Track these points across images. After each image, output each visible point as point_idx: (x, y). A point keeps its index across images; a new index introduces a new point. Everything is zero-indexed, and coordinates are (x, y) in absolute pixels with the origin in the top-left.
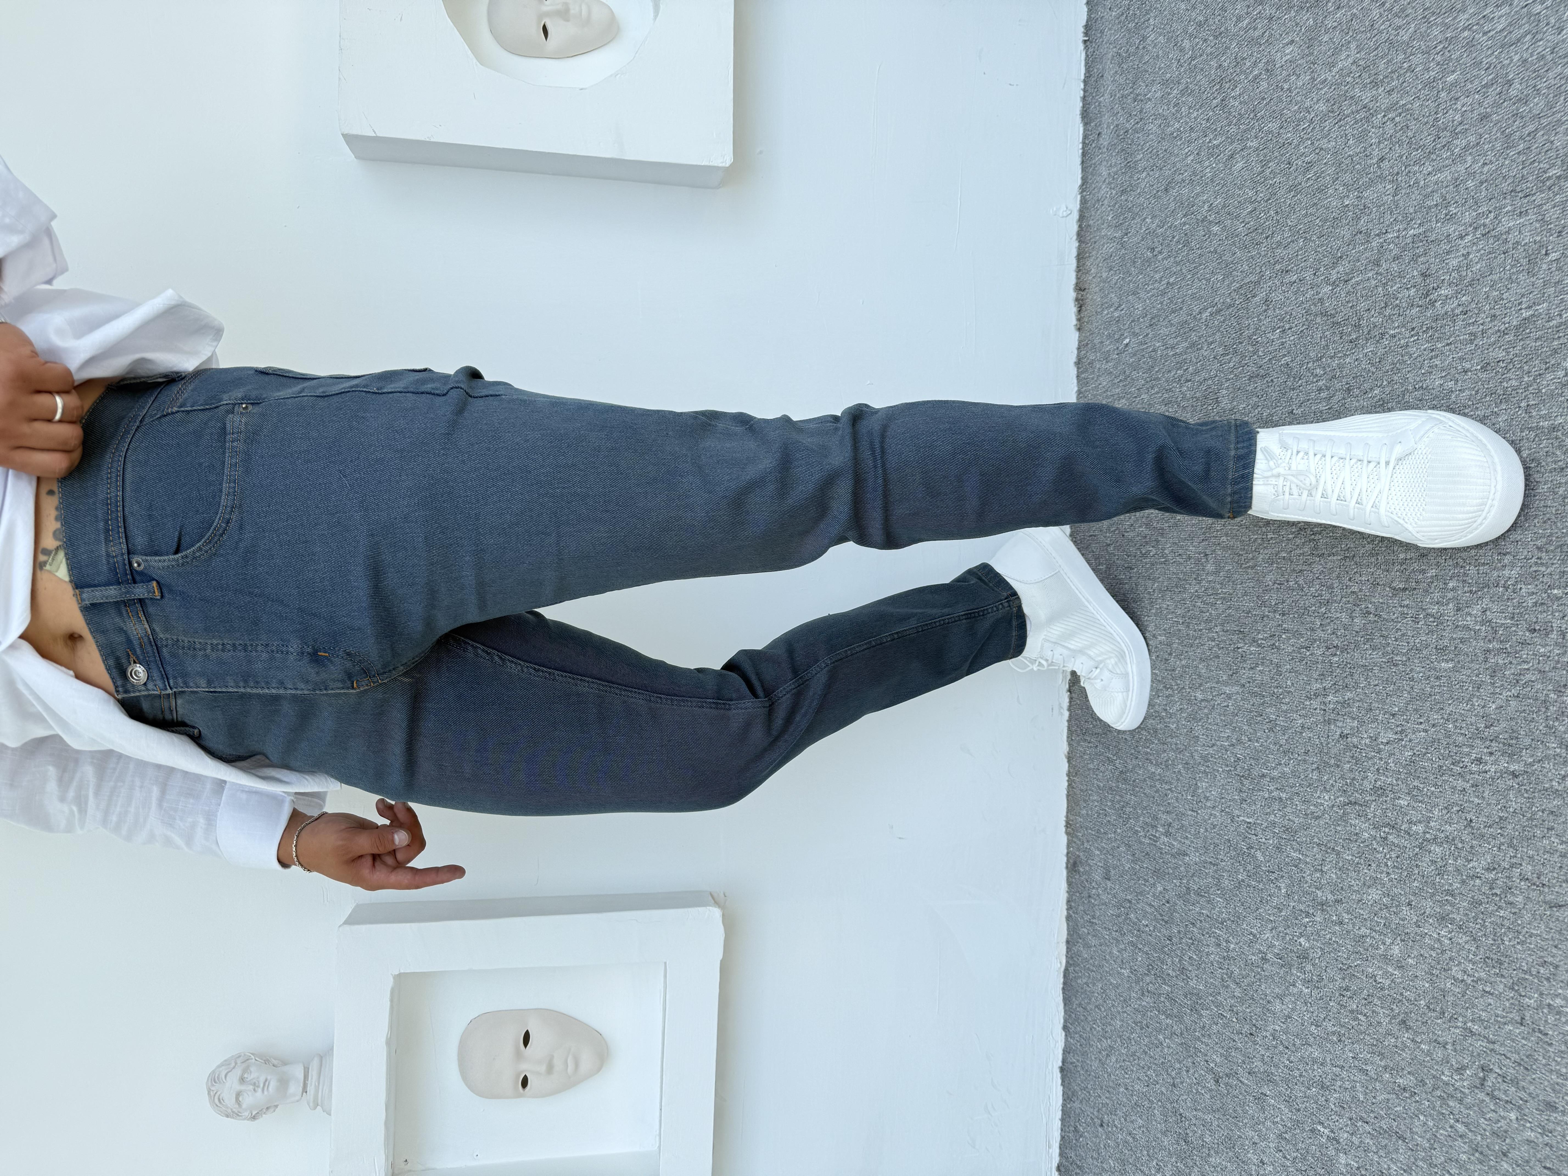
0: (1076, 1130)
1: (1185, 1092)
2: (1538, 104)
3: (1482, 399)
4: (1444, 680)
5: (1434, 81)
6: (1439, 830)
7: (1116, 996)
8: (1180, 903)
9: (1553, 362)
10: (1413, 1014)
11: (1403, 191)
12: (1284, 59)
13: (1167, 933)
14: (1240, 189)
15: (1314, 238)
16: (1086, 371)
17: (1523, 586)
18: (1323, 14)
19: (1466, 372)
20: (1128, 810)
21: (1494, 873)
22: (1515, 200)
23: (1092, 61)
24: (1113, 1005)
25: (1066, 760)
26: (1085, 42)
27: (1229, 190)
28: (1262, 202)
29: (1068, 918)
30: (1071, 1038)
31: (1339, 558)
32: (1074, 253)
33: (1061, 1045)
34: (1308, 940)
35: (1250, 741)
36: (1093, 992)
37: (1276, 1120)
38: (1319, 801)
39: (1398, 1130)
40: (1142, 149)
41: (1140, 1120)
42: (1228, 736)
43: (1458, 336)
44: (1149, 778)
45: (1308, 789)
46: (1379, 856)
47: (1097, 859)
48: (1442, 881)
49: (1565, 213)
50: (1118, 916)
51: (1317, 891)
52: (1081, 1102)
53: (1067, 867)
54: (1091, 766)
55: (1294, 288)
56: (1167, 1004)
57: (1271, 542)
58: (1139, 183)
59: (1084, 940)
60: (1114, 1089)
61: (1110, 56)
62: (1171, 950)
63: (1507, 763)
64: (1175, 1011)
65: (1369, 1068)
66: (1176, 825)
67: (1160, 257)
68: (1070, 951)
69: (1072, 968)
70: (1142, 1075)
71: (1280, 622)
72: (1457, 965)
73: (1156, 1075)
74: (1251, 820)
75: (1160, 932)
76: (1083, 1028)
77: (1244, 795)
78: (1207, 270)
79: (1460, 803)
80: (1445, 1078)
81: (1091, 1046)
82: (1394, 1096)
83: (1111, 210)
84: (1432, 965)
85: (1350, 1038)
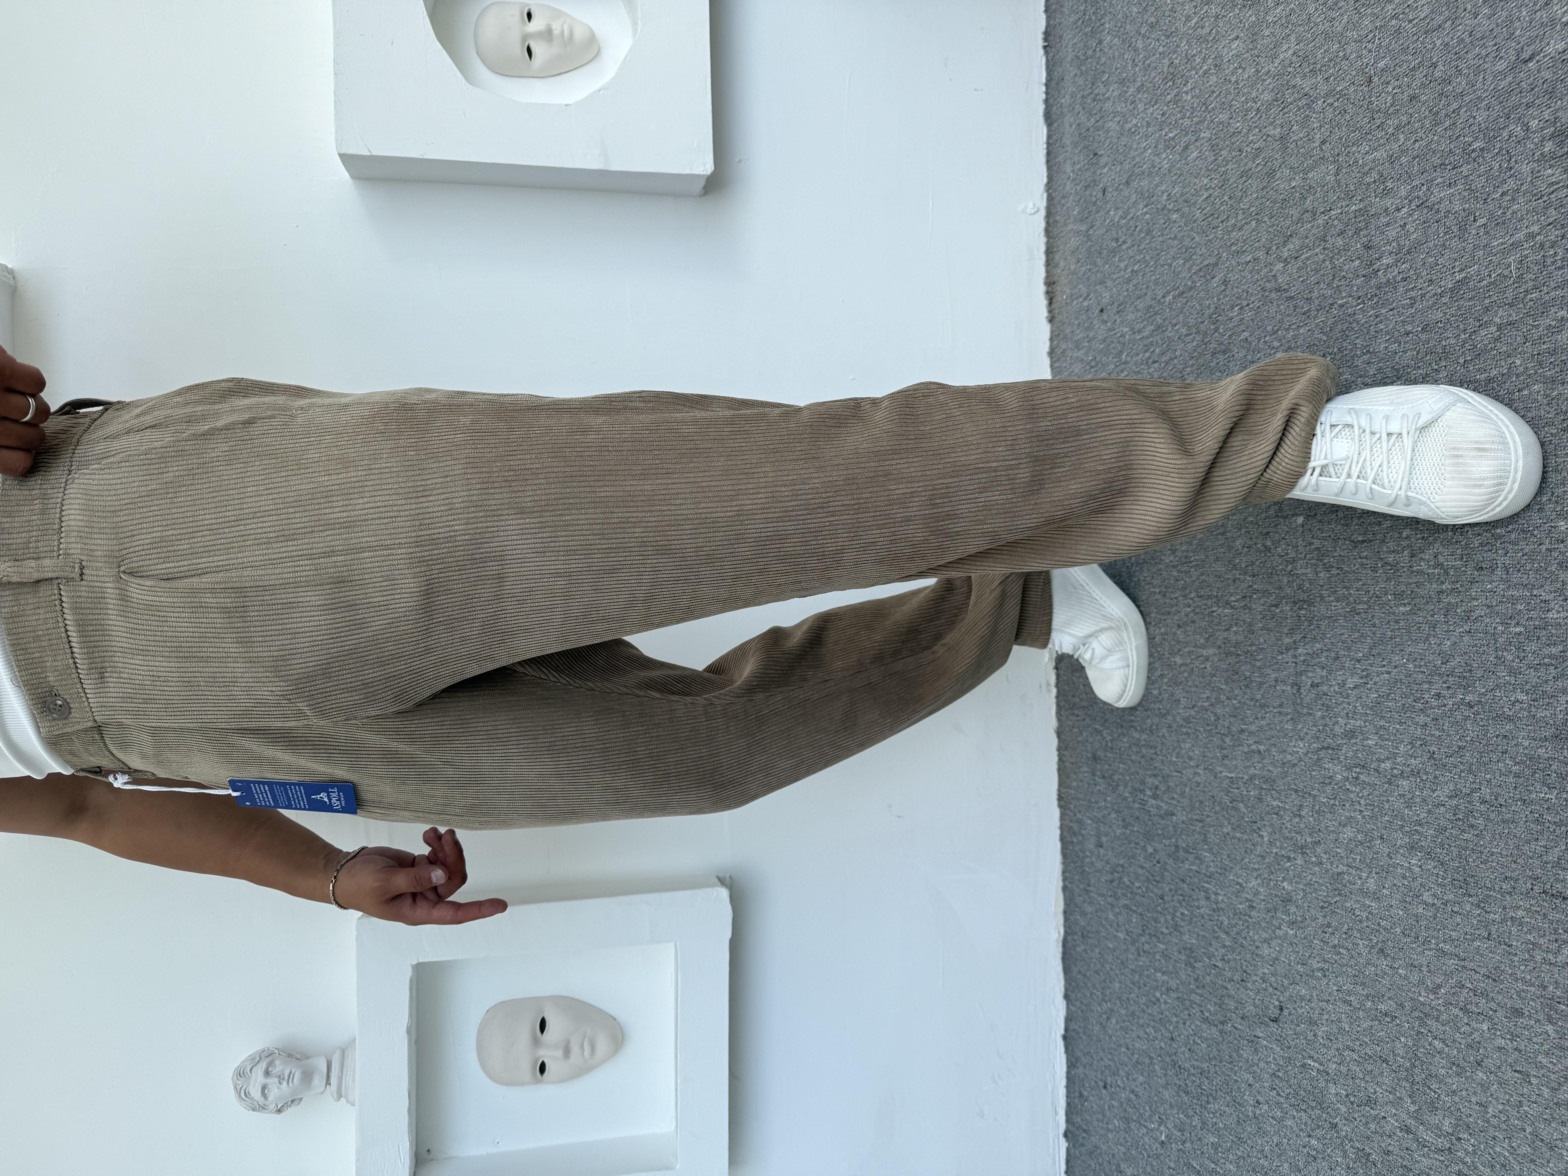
0: (1081, 1095)
1: (1182, 1044)
2: (1460, 83)
4: (1402, 623)
6: (1405, 764)
7: (1113, 959)
8: (1170, 861)
9: (1485, 320)
10: (1390, 942)
11: (1344, 171)
12: (1231, 54)
13: (1159, 892)
14: (1196, 177)
15: (1266, 219)
16: (1059, 360)
19: (1407, 334)
20: (1117, 777)
21: (1456, 799)
22: (1445, 172)
23: (1053, 65)
24: (1111, 969)
25: (1055, 736)
26: (1045, 47)
27: (1185, 179)
28: (1216, 188)
29: (1065, 889)
30: (1072, 1005)
32: (1043, 248)
33: (1062, 1013)
34: (1291, 883)
35: (1228, 698)
36: (1092, 959)
37: (1269, 1060)
38: (1294, 749)
39: (1381, 1054)
40: (1104, 145)
41: (1141, 1078)
42: (1208, 698)
43: (1400, 301)
44: (1135, 744)
45: (1285, 740)
46: (1352, 796)
47: (1089, 827)
48: (1410, 813)
50: (1112, 882)
51: (1297, 836)
52: (1085, 1067)
53: (1061, 839)
54: (1080, 739)
55: (1250, 267)
56: (1163, 961)
58: (1102, 178)
59: (1080, 909)
60: (1116, 1050)
61: (1069, 59)
62: (1165, 909)
63: (1463, 695)
64: (1171, 967)
65: (1352, 999)
66: (1163, 788)
67: (1124, 247)
68: (1068, 920)
69: (1070, 937)
70: (1141, 1034)
71: (1251, 584)
72: (1428, 891)
73: (1155, 1032)
74: (1233, 775)
75: (1152, 892)
76: (1084, 994)
77: (1225, 752)
78: (1169, 256)
79: (1423, 737)
80: (1421, 999)
81: (1092, 1011)
82: (1377, 1023)
83: (1076, 205)
84: (1405, 892)
85: (1334, 972)
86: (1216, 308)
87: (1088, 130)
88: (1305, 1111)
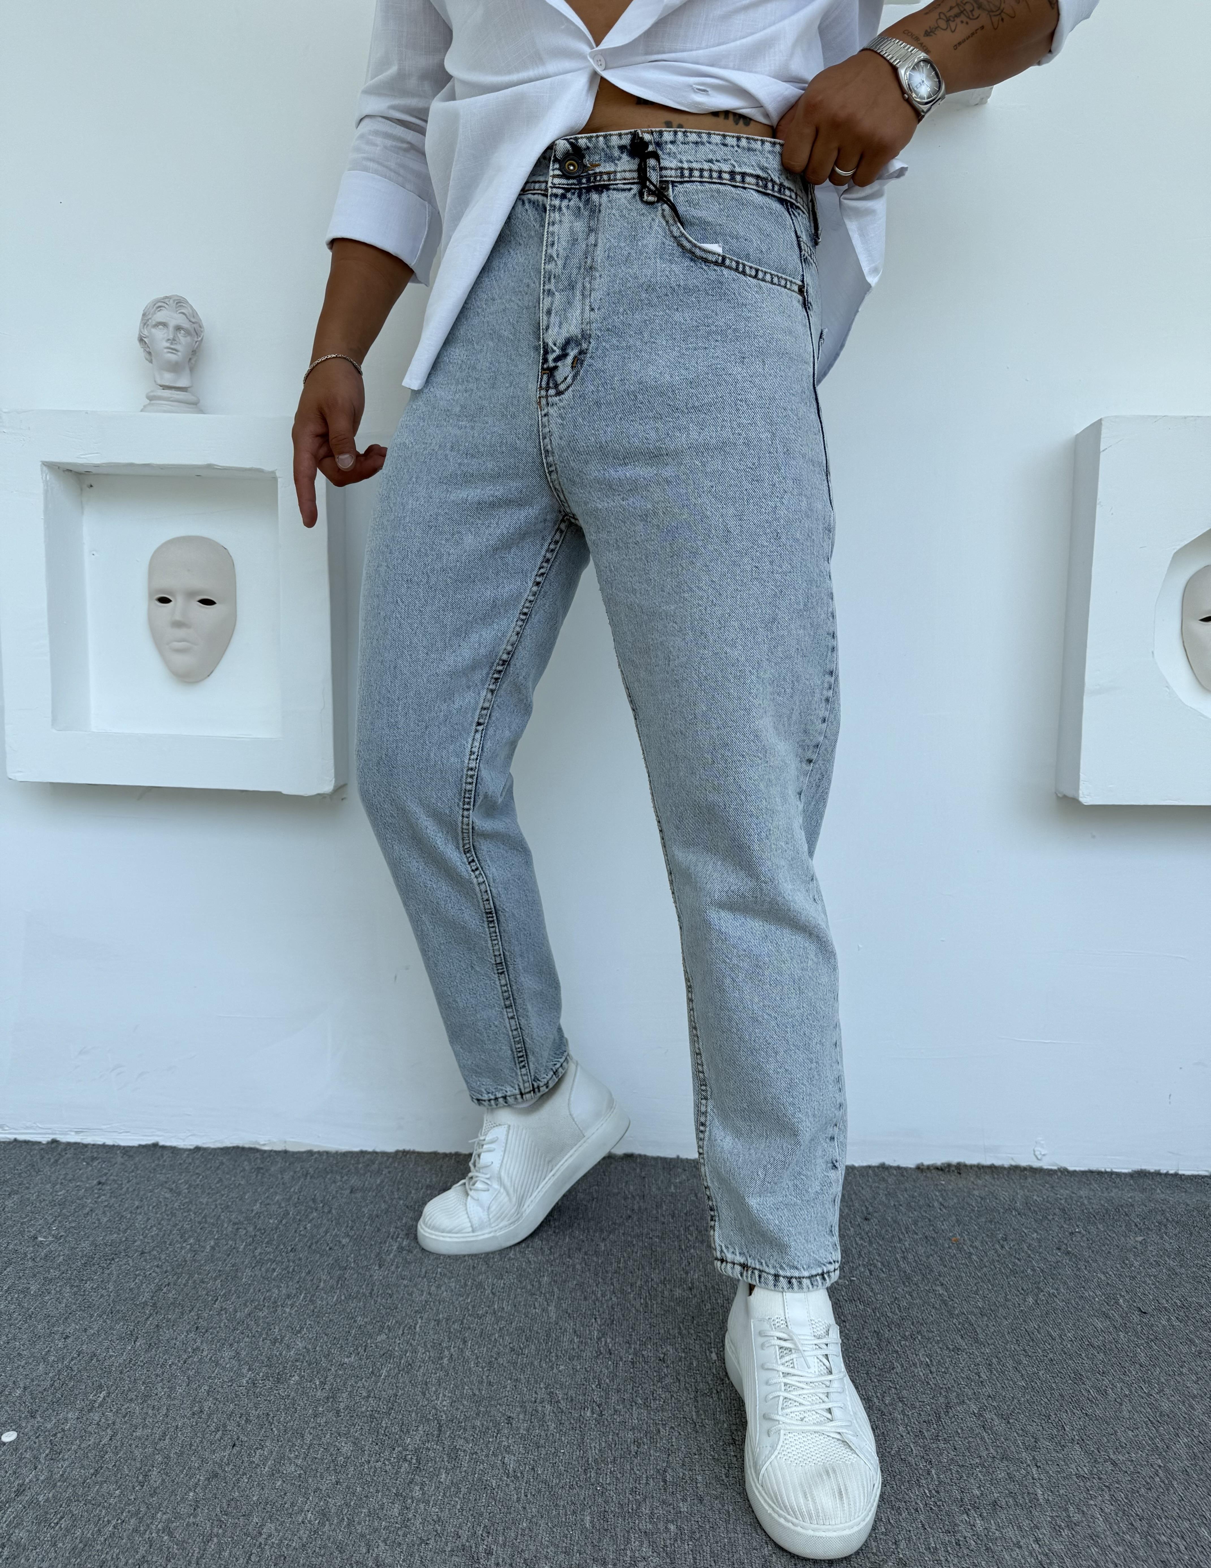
0: (93, 1159)
1: (136, 1263)
4: (572, 1518)
7: (232, 1198)
8: (331, 1260)
10: (224, 1484)
11: (1082, 1484)
13: (299, 1247)
14: (1074, 1325)
16: (876, 1175)
23: (1198, 1183)
24: (223, 1195)
27: (1072, 1313)
28: (1062, 1346)
29: (310, 1153)
30: (188, 1154)
31: (694, 1417)
32: (998, 1163)
33: (181, 1144)
34: (297, 1384)
35: (501, 1329)
36: (235, 1177)
37: (110, 1350)
38: (441, 1395)
39: (103, 1469)
40: (1110, 1231)
41: (106, 1219)
42: (503, 1308)
43: (933, 1536)
45: (452, 1386)
46: (387, 1453)
47: (372, 1181)
48: (363, 1515)
50: (314, 1200)
51: (347, 1393)
52: (123, 1164)
53: (361, 1152)
55: (974, 1376)
56: (226, 1248)
57: (707, 1351)
59: (288, 1167)
60: (138, 1195)
61: (1204, 1199)
62: (281, 1252)
64: (219, 1255)
65: (167, 1441)
67: (997, 1247)
68: (277, 1154)
69: (259, 1156)
70: (152, 1222)
71: (624, 1359)
72: (276, 1529)
73: (152, 1236)
74: (418, 1329)
75: (299, 1241)
76: (198, 1167)
78: (986, 1292)
79: (445, 1534)
80: (159, 1515)
81: (180, 1174)
82: (138, 1465)
83: (1044, 1199)
84: (276, 1504)
85: (197, 1424)
86: (929, 1339)
87: (1127, 1215)
88: (52, 1385)
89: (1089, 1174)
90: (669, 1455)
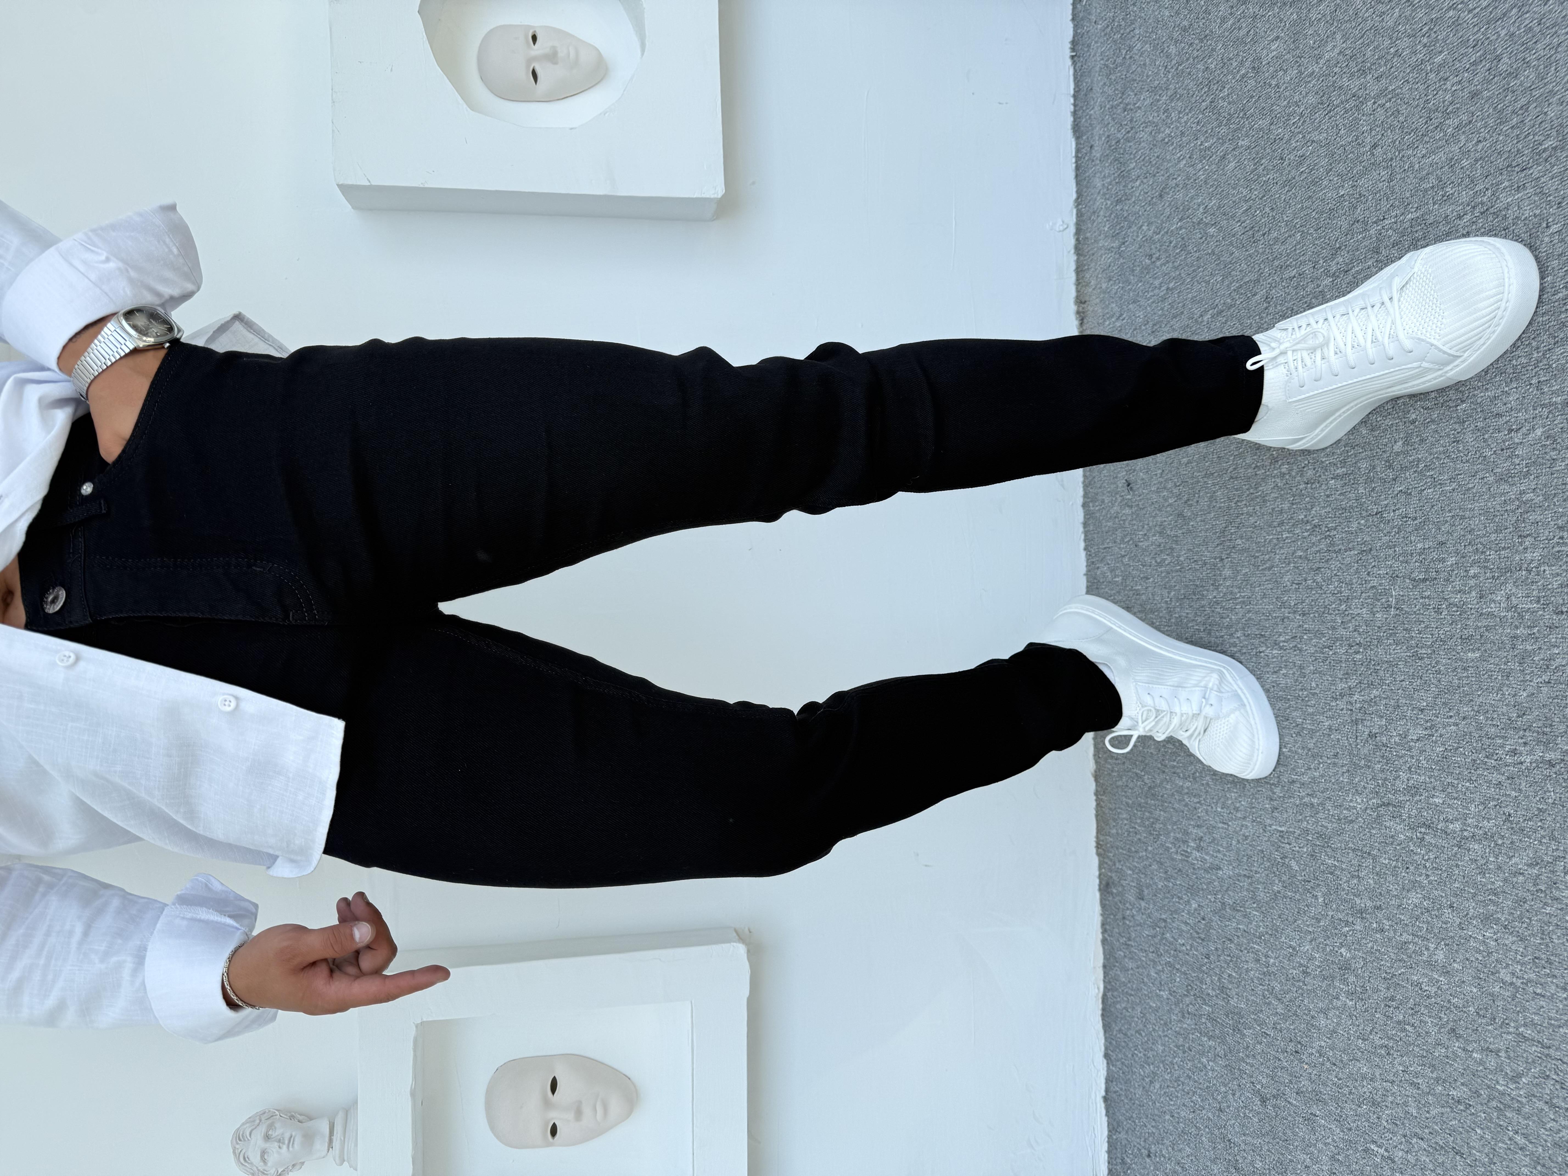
0: (1123, 1162)
1: (1232, 1117)
2: (1529, 76)
3: (1491, 379)
4: (1471, 670)
5: (1422, 64)
6: (1477, 826)
7: (1156, 1020)
8: (1216, 918)
9: (1561, 336)
10: (1462, 1022)
11: (1398, 177)
12: (1270, 55)
13: (1205, 951)
14: (1234, 189)
15: (1311, 231)
17: (1547, 568)
18: (1306, 7)
20: (1158, 826)
21: (1537, 868)
22: (1512, 175)
23: (1081, 76)
24: (1154, 1030)
25: (1092, 779)
26: (1072, 57)
27: (1223, 191)
28: (1257, 199)
29: (1104, 941)
30: (1113, 1065)
31: (1356, 552)
32: (1073, 266)
33: (1103, 1073)
34: (1350, 950)
36: (1133, 1017)
37: (1327, 1141)
38: (1351, 804)
39: (1455, 1146)
40: (1135, 157)
41: (1187, 1149)
44: (1177, 791)
45: (1340, 794)
46: (1416, 858)
47: (1129, 879)
48: (1484, 880)
49: (1563, 184)
50: (1154, 936)
51: (1355, 899)
52: (1127, 1132)
53: (1100, 890)
54: (1118, 783)
55: (1294, 283)
56: (1209, 1025)
57: (1286, 541)
58: (1133, 191)
59: (1120, 964)
60: (1160, 1117)
61: (1097, 69)
62: (1211, 969)
63: (1542, 752)
64: (1218, 1032)
65: (1420, 1081)
66: (1207, 838)
67: (1158, 263)
68: (1108, 975)
69: (1110, 993)
70: (1187, 1101)
71: (1301, 623)
72: (1505, 968)
73: (1202, 1100)
74: (1283, 829)
75: (1197, 950)
76: (1124, 1054)
77: (1275, 803)
78: (1206, 273)
79: (1497, 797)
80: (1500, 1088)
81: (1134, 1073)
82: (1448, 1110)
83: (1107, 220)
84: (1479, 968)
85: (1398, 1051)
87: (1118, 141)
89: (1079, 179)
90: (1397, 576)
